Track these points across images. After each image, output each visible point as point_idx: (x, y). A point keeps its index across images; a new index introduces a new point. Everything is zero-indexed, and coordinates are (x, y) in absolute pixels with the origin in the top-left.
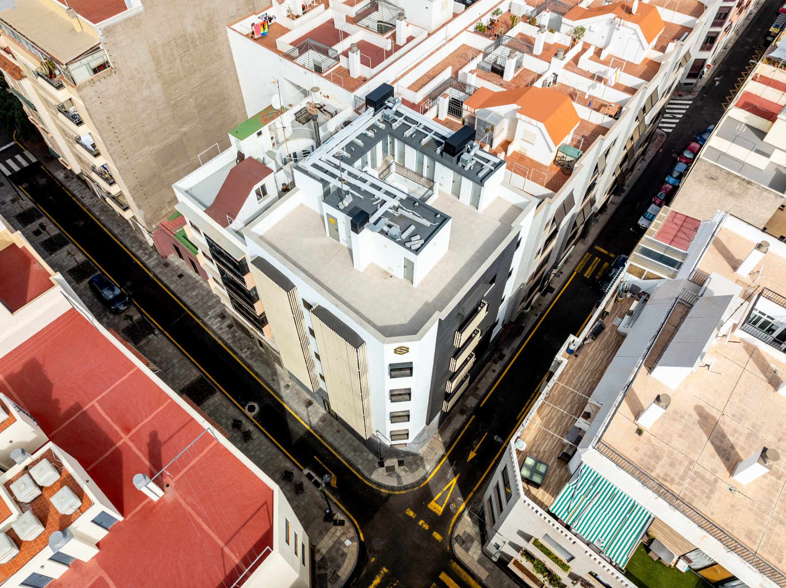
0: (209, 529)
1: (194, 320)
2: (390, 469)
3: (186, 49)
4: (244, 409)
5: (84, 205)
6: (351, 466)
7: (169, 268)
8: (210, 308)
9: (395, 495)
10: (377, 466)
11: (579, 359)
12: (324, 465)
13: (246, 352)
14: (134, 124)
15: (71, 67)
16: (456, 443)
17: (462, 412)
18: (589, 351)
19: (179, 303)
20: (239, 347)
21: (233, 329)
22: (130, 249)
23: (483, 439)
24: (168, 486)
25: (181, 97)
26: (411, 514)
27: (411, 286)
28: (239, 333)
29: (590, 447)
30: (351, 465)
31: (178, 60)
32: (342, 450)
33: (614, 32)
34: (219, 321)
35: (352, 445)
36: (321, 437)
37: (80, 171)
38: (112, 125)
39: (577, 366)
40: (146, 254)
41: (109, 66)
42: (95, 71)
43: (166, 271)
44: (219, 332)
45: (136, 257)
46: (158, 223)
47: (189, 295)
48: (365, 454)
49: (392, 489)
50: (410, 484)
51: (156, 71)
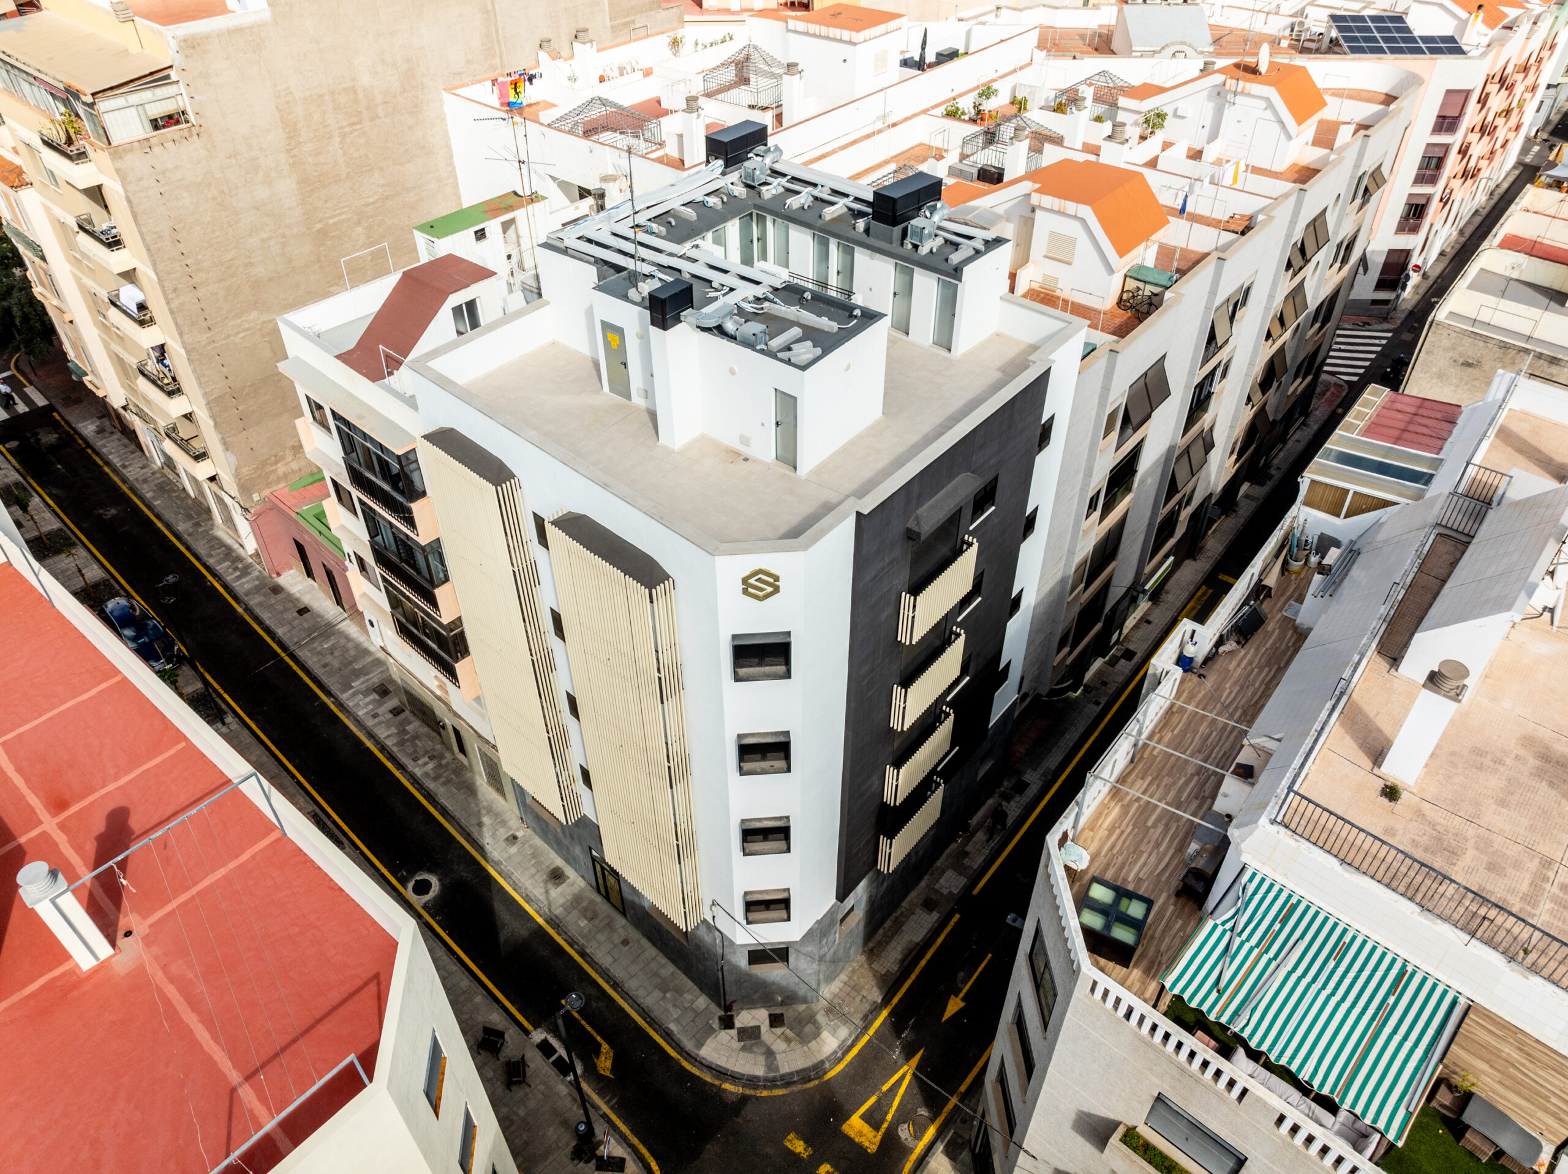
0: (212, 1042)
1: (318, 698)
2: (750, 1035)
3: (355, 119)
4: (405, 888)
5: (125, 481)
6: (650, 1025)
7: (280, 596)
8: (357, 674)
9: (757, 1098)
10: (716, 1024)
11: (1209, 683)
12: (583, 1022)
13: (426, 764)
14: (229, 257)
15: (103, 105)
16: (913, 977)
17: (929, 905)
18: (1232, 667)
19: (292, 663)
20: (410, 755)
21: (402, 716)
22: (205, 559)
23: (980, 969)
24: (128, 934)
25: (337, 219)
26: (798, 1146)
27: (793, 474)
28: (415, 726)
29: (1264, 821)
30: (652, 1022)
31: (337, 140)
32: (632, 985)
33: (1226, 112)
34: (374, 701)
35: (656, 974)
36: (583, 954)
37: (124, 403)
38: (182, 247)
39: (1205, 696)
40: (236, 569)
41: (187, 122)
42: (155, 125)
43: (273, 601)
44: (370, 723)
45: (214, 575)
46: (266, 492)
47: (315, 649)
48: (687, 996)
49: (752, 1081)
50: (798, 1072)
51: (289, 151)
